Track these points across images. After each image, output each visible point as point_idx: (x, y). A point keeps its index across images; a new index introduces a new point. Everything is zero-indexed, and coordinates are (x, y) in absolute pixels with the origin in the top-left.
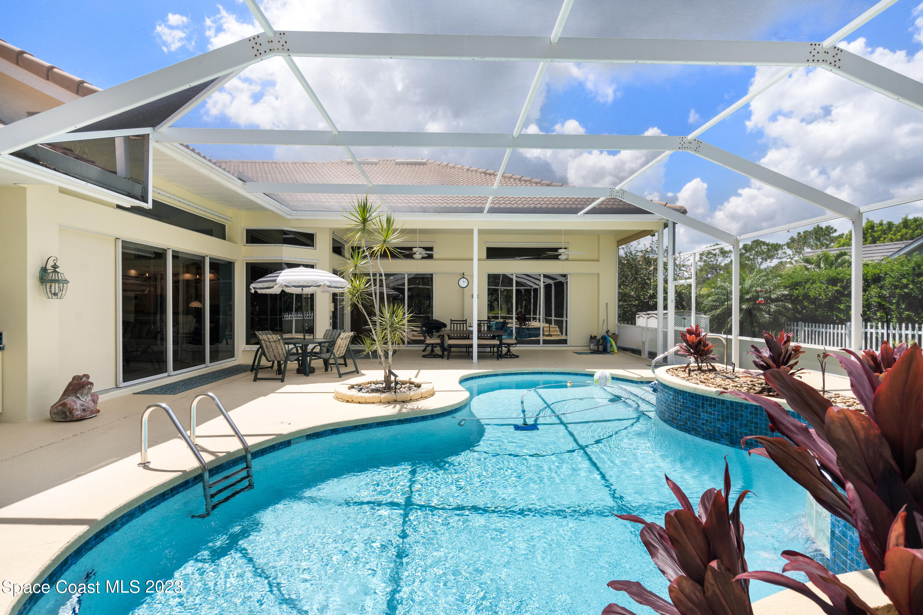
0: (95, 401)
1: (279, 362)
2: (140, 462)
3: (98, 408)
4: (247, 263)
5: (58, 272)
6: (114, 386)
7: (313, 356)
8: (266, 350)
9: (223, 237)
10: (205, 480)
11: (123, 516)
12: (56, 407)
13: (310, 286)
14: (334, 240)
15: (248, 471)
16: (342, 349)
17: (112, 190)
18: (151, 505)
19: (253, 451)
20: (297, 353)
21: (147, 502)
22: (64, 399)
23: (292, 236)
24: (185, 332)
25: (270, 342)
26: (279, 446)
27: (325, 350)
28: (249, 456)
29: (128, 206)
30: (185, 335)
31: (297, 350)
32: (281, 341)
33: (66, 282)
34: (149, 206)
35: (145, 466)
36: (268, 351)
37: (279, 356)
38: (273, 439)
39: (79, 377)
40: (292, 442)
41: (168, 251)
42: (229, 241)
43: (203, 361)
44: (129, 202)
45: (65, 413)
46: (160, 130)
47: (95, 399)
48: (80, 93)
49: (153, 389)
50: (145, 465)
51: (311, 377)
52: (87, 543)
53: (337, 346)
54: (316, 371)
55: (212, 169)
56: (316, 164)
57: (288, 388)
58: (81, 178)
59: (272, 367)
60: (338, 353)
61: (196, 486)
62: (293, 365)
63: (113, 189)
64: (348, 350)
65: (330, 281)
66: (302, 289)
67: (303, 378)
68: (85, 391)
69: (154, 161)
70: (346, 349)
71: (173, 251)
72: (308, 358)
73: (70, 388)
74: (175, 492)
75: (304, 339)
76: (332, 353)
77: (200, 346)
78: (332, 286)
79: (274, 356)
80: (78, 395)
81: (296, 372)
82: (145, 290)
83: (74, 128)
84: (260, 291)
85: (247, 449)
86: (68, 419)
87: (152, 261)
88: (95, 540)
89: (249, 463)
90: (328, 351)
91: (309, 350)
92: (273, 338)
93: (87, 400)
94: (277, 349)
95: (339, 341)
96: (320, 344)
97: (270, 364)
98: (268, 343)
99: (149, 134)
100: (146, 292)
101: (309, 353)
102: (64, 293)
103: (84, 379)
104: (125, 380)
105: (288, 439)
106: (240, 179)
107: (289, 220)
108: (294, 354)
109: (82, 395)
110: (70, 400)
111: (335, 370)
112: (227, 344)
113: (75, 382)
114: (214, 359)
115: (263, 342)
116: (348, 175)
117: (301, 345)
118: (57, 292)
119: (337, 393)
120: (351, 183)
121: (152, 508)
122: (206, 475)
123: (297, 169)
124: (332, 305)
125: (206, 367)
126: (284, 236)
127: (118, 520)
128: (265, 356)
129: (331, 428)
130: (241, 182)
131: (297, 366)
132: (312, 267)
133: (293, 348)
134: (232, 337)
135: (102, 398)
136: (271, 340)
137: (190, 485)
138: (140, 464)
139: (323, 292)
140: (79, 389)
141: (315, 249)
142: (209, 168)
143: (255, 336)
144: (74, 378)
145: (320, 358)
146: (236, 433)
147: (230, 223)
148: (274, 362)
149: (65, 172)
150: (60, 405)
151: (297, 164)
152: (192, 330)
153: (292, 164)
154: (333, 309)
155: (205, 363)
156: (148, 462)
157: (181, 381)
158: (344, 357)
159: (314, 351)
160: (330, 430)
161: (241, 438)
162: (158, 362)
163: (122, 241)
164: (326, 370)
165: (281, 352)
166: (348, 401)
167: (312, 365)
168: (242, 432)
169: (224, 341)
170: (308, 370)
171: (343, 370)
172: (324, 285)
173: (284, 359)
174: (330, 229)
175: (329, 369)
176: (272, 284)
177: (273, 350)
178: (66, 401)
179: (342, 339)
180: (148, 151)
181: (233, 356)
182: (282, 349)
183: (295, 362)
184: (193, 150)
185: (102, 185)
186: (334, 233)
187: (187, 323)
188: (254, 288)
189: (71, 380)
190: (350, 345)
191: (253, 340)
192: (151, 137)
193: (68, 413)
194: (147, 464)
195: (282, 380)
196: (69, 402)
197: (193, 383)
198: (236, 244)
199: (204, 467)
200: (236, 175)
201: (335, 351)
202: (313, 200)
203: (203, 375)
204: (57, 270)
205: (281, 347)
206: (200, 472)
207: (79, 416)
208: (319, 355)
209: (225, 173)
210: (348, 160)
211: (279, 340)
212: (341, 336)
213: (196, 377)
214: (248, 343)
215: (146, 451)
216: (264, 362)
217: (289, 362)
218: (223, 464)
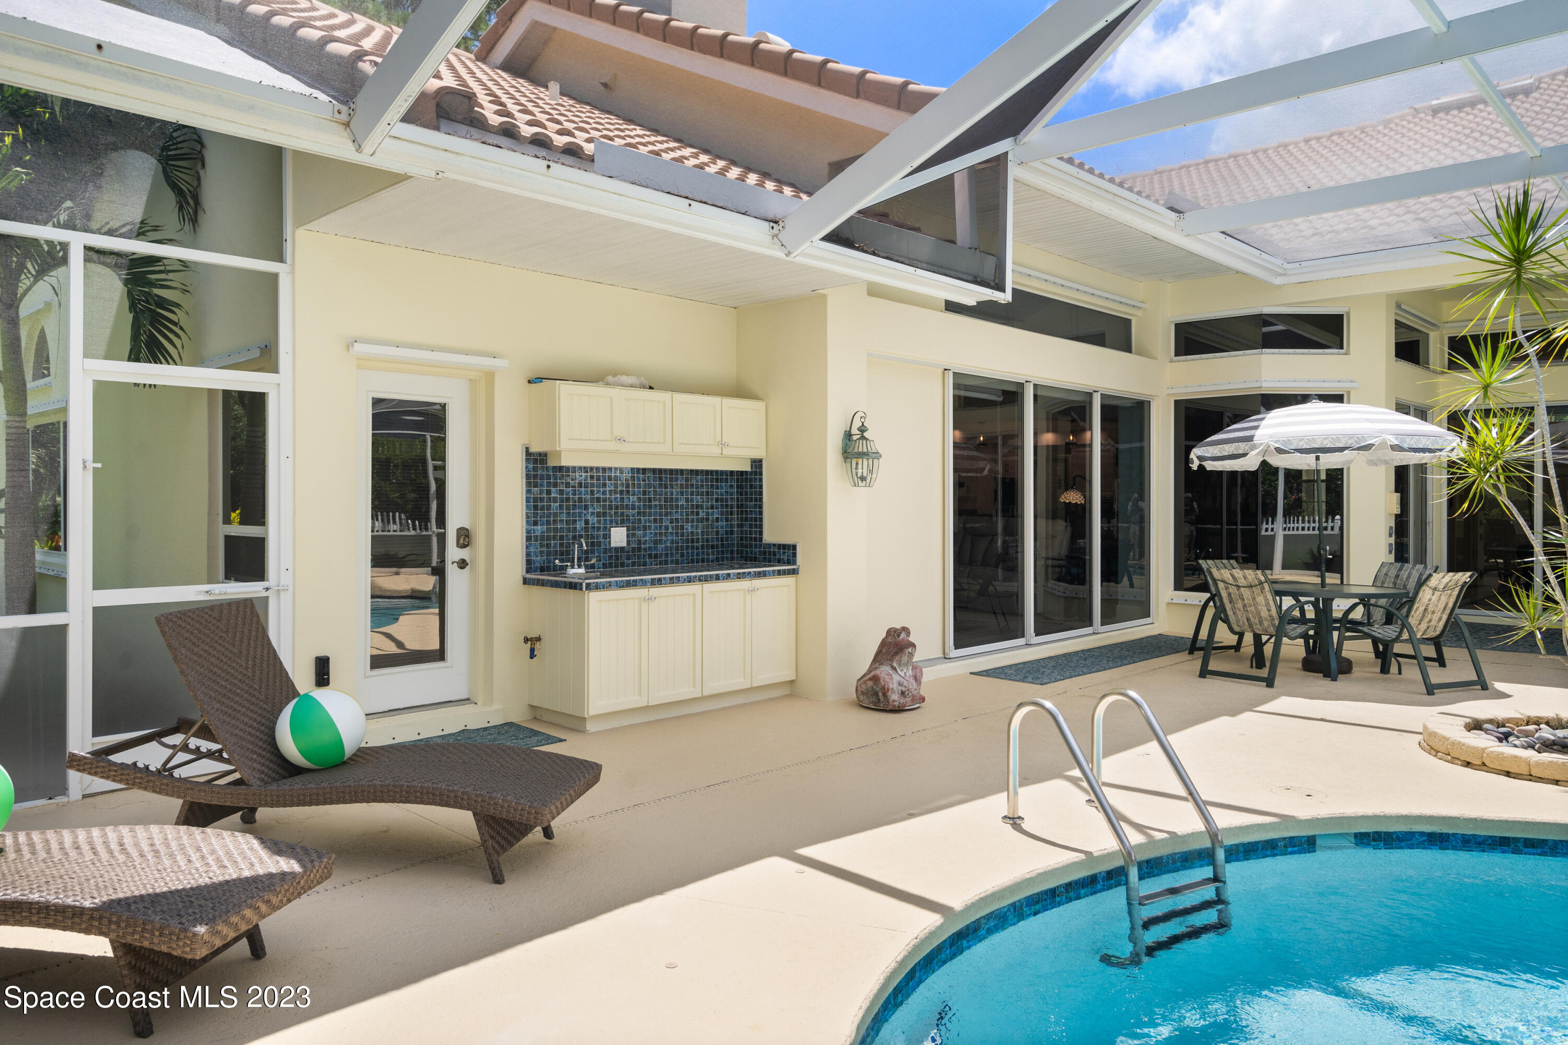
0: (917, 679)
1: (1257, 637)
2: (1006, 814)
3: (923, 693)
4: (1176, 402)
5: (867, 439)
6: (941, 655)
7: (1348, 630)
8: (1228, 606)
9: (1126, 347)
10: (1132, 885)
11: (989, 916)
12: (865, 682)
13: (1341, 450)
14: (1398, 324)
15: (1217, 889)
16: (1435, 617)
17: (950, 276)
18: (1034, 908)
19: (1230, 841)
20: (1303, 620)
21: (1028, 898)
22: (876, 669)
23: (1280, 327)
24: (1050, 555)
25: (1238, 587)
26: (1286, 847)
27: (1378, 615)
28: (1220, 855)
29: (971, 302)
30: (1050, 562)
31: (1302, 611)
32: (1266, 586)
33: (877, 456)
34: (1005, 297)
35: (1015, 823)
36: (1233, 608)
37: (1261, 622)
38: (1271, 824)
39: (895, 630)
40: (1318, 842)
41: (1026, 385)
42: (1139, 353)
43: (1087, 621)
44: (972, 294)
45: (876, 694)
46: (1026, 139)
47: (918, 674)
48: (902, 107)
49: (1002, 667)
50: (1014, 821)
51: (1342, 684)
52: (939, 949)
53: (1418, 608)
54: (1354, 669)
55: (1118, 200)
56: (1340, 134)
57: (1284, 703)
58: (907, 262)
59: (1237, 647)
60: (1423, 626)
61: (1110, 891)
62: (1294, 648)
63: (952, 273)
64: (1452, 624)
65: (1397, 435)
66: (1317, 458)
67: (1320, 683)
68: (905, 659)
69: (1015, 202)
70: (1445, 617)
71: (1035, 386)
72: (1335, 634)
73: (884, 651)
74: (1072, 894)
75: (1323, 584)
76: (1403, 626)
77: (1081, 587)
78: (1406, 446)
79: (1248, 620)
80: (895, 665)
81: (1300, 665)
82: (984, 469)
83: (909, 170)
84: (1210, 466)
85: (1216, 835)
86: (881, 706)
87: (999, 410)
88: (950, 948)
89: (1219, 870)
90: (1389, 619)
91: (1337, 614)
92: (1245, 577)
93: (907, 675)
94: (1256, 605)
95: (1425, 595)
96: (1364, 600)
97: (1232, 640)
98: (1233, 590)
99: (1007, 153)
100: (986, 472)
101: (1336, 621)
102: (874, 476)
103: (903, 635)
104: (957, 647)
105: (1310, 833)
106: (1172, 209)
107: (1279, 287)
108: (1294, 621)
109: (899, 665)
110: (884, 671)
111: (1412, 672)
112: (1132, 586)
113: (890, 639)
114: (1109, 617)
115: (1221, 585)
116: (1437, 142)
117: (1313, 599)
118: (865, 475)
119: (1433, 735)
120: (1450, 162)
121: (1035, 914)
122: (1133, 873)
123: (1290, 160)
124: (1397, 496)
125: (1094, 633)
126: (1265, 329)
127: (983, 921)
128: (1226, 621)
129: (1427, 829)
130: (1173, 215)
131: (1301, 652)
132: (1338, 399)
133: (1291, 608)
134: (1144, 570)
135: (929, 674)
136: (1242, 582)
137: (1099, 886)
138: (1005, 817)
139: (1372, 463)
140: (896, 654)
141: (1347, 354)
142: (1111, 197)
143: (1198, 570)
144: (889, 632)
145: (1367, 636)
146: (1191, 794)
147: (1140, 313)
148: (1241, 635)
149: (886, 255)
150: (870, 679)
151: (1291, 147)
152: (1064, 552)
153: (1276, 149)
154: (1396, 510)
155: (1091, 625)
156: (1019, 818)
157: (1050, 658)
158: (1437, 642)
159: (1352, 616)
160: (1422, 834)
161: (1201, 807)
162: (1004, 614)
163: (954, 373)
164: (1385, 670)
165: (1264, 613)
166: (1468, 764)
167: (1345, 654)
168: (1205, 794)
169: (1126, 579)
170: (1334, 665)
171: (1437, 675)
172: (1383, 444)
173: (1272, 630)
174: (1389, 296)
175: (1394, 668)
176: (1241, 447)
177: (1245, 606)
178: (877, 672)
179: (1435, 589)
180: (1005, 188)
181: (1145, 612)
182: (1267, 604)
183: (1299, 640)
184: (1081, 166)
185: (935, 269)
186: (1399, 306)
187: (1054, 537)
188: (1200, 458)
189: (884, 635)
190: (1457, 611)
191: (1195, 581)
192: (1010, 157)
193: (880, 694)
194: (1018, 821)
195: (1270, 682)
196: (882, 675)
197: (1073, 665)
198: (1156, 359)
199: (1129, 854)
200: (1162, 202)
201: (1413, 621)
202: (1340, 227)
203: (1089, 650)
204: (865, 434)
205: (1266, 599)
206: (1120, 862)
207: (896, 704)
208: (1365, 629)
209: (1142, 201)
210: (1434, 102)
211: (1261, 583)
212: (1433, 582)
213: (1076, 653)
214: (1179, 586)
215: (1016, 793)
216: (1224, 635)
217: (1285, 640)
218: (1161, 858)
